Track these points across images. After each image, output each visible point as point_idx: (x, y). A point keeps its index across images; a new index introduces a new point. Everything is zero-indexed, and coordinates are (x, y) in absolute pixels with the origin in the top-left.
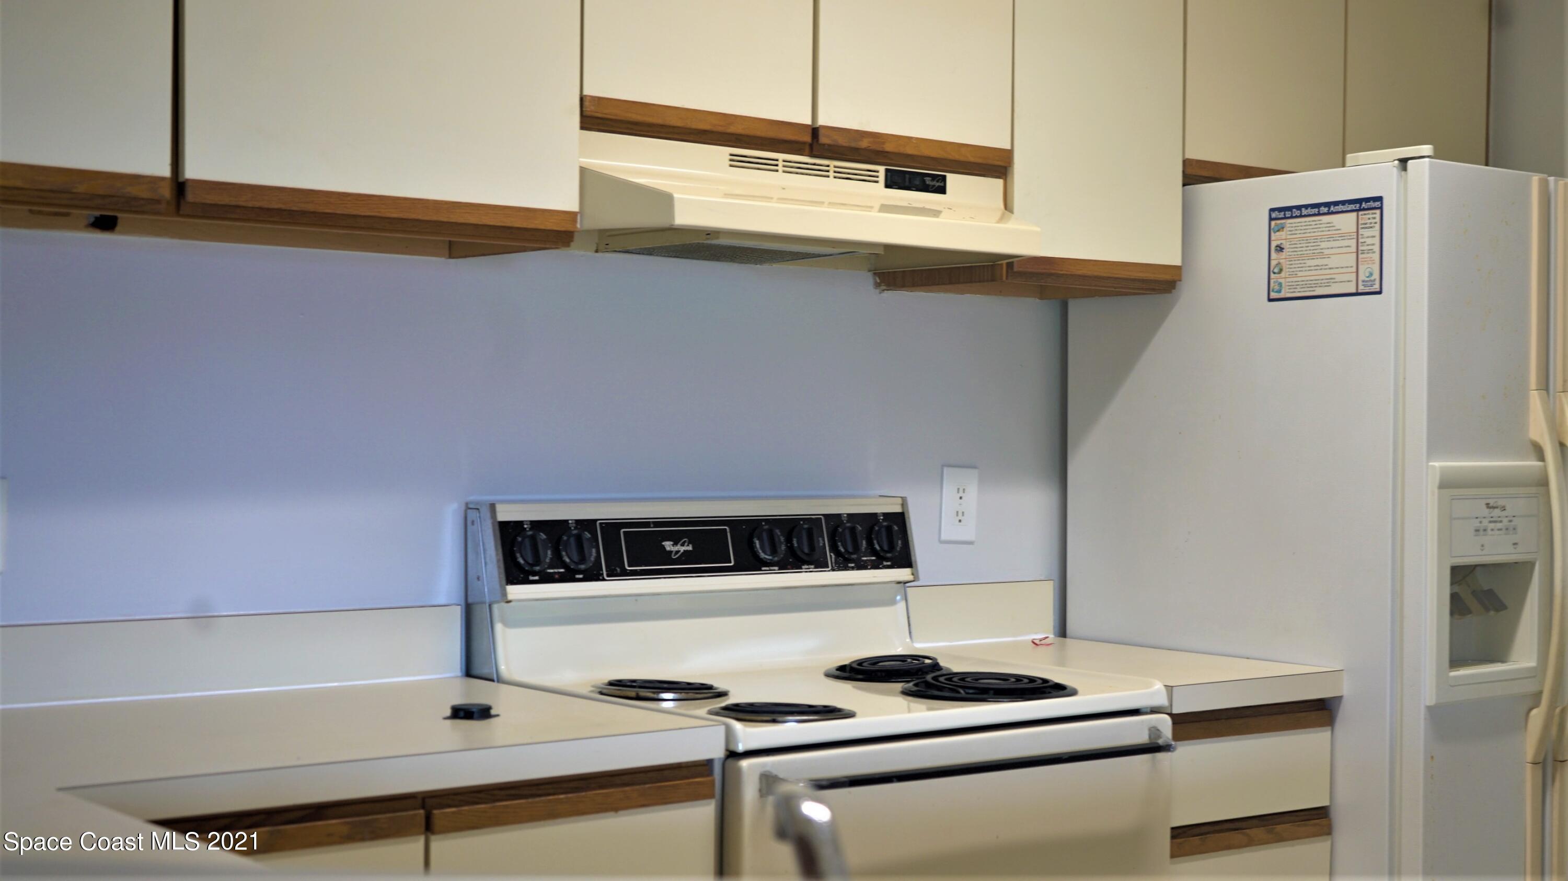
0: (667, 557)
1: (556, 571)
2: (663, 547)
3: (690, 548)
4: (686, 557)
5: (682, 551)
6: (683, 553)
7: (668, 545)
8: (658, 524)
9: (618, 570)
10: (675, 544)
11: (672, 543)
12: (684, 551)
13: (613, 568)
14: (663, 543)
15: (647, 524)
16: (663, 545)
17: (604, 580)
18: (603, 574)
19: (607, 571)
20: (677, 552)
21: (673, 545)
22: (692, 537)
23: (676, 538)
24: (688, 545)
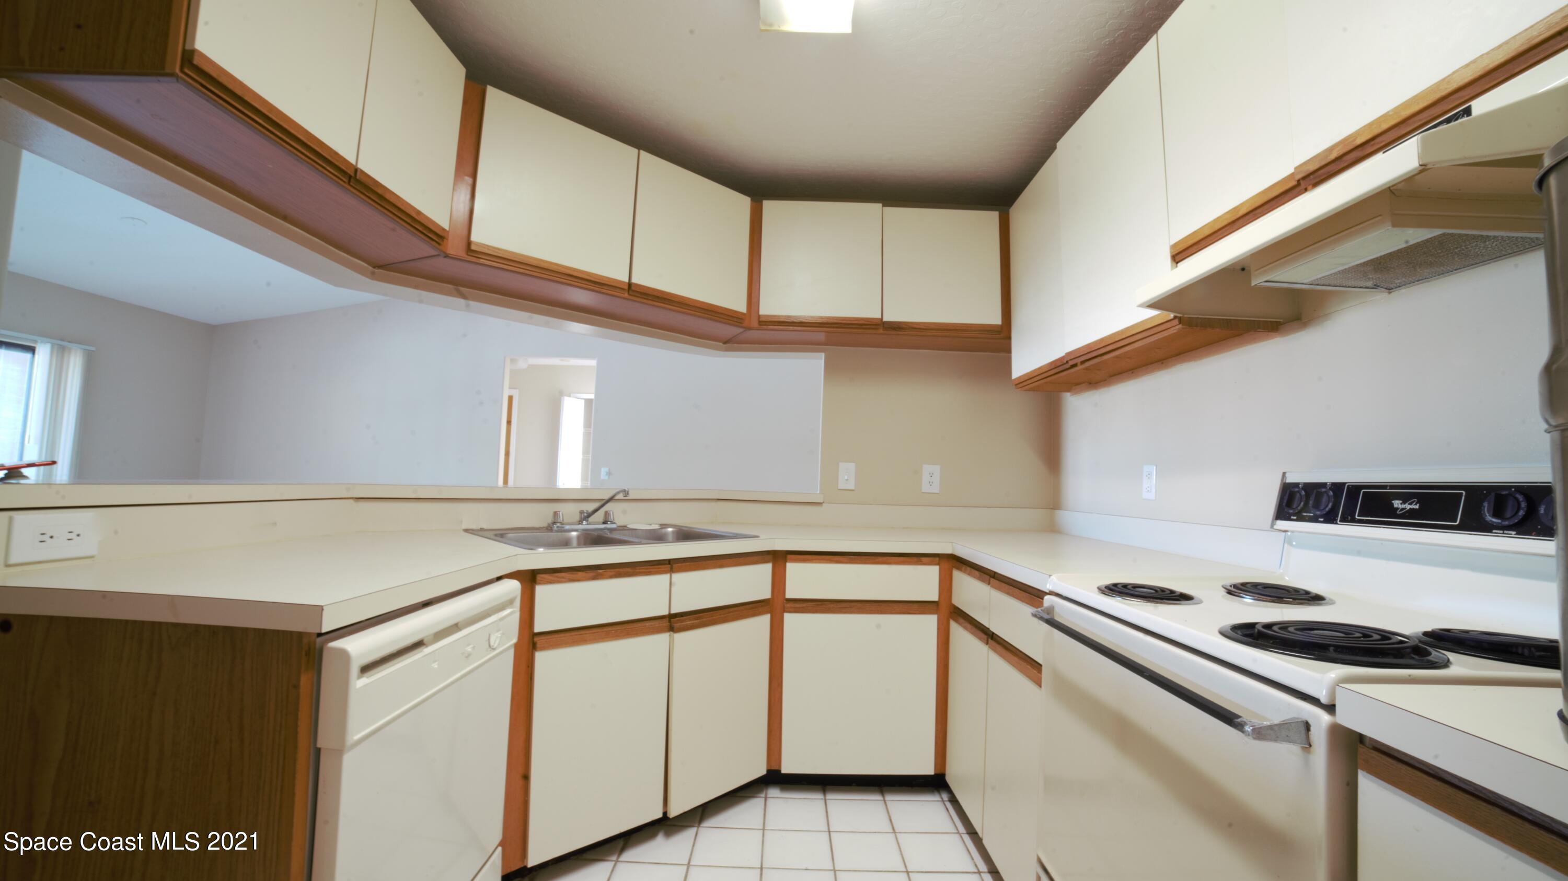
0: (1392, 512)
1: (1308, 514)
2: (1393, 505)
3: (1417, 507)
4: (1411, 514)
5: (1408, 508)
6: (1408, 510)
7: (1397, 504)
8: (1392, 487)
9: (1349, 518)
10: (1404, 503)
11: (1401, 502)
12: (1410, 508)
13: (1346, 516)
14: (1393, 502)
15: (1384, 487)
16: (1393, 503)
17: (1337, 523)
18: (1337, 520)
19: (1341, 518)
20: (1403, 509)
21: (1401, 504)
22: (1421, 498)
23: (1405, 498)
24: (1416, 504)
